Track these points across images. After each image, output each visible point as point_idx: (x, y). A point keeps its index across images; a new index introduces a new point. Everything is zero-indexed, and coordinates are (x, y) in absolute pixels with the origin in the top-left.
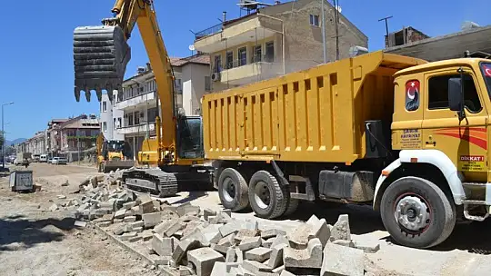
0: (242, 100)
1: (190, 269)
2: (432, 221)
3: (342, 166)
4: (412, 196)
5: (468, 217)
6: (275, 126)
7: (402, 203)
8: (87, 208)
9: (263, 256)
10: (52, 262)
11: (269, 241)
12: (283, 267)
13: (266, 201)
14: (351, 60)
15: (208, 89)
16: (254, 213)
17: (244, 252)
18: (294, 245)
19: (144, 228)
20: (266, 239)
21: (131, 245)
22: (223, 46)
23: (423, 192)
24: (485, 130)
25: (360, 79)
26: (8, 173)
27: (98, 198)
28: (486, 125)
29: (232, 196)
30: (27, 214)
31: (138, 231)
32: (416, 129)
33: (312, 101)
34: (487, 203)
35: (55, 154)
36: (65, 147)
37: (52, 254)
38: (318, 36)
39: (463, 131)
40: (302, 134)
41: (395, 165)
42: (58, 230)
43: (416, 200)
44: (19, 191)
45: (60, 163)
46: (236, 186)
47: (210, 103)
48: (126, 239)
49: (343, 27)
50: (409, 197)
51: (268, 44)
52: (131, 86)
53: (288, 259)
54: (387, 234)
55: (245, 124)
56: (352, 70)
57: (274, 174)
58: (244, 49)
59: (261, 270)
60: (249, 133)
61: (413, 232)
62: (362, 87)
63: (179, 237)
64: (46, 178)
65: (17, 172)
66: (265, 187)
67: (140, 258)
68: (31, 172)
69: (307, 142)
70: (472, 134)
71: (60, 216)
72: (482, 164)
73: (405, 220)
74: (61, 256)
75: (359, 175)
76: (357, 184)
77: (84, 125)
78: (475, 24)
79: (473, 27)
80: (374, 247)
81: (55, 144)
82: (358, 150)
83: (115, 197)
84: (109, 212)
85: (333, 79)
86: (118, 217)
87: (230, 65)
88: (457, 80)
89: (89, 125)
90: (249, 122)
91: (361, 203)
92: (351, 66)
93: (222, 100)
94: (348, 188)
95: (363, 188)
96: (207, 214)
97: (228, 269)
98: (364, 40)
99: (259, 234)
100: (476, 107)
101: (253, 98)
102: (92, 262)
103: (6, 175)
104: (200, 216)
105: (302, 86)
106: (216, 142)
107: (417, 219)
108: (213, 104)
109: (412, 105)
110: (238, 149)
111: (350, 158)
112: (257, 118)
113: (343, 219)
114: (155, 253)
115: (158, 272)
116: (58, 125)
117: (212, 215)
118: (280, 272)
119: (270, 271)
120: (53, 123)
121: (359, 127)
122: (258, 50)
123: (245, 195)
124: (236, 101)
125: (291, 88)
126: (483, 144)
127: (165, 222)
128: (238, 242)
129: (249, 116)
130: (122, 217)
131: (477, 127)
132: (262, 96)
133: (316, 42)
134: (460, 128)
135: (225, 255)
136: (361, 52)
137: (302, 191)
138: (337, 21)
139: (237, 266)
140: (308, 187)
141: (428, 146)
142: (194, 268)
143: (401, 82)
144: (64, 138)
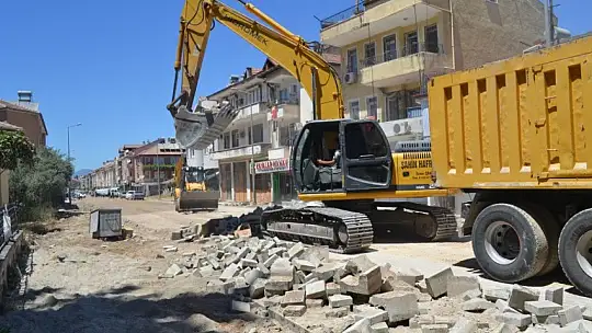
22: (364, 34)
26: (77, 211)
35: (128, 187)
36: (140, 178)
38: (495, 17)
45: (137, 198)
51: (427, 29)
58: (393, 38)
77: (162, 150)
81: (128, 174)
87: (370, 63)
89: (168, 150)
116: (131, 152)
120: (125, 149)
122: (412, 37)
133: (496, 26)
144: (139, 167)
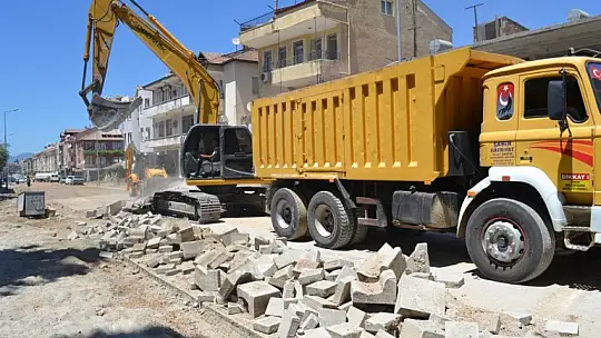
0: (300, 106)
1: (240, 306)
2: (527, 251)
3: (420, 186)
4: (504, 221)
5: (570, 246)
6: (339, 137)
7: (491, 230)
8: (113, 236)
9: (327, 290)
10: (76, 299)
11: (333, 273)
12: (351, 303)
13: (327, 228)
14: (432, 57)
15: (256, 92)
16: (314, 242)
17: (304, 286)
18: (363, 278)
19: (183, 260)
20: (329, 271)
22: (274, 39)
23: (516, 217)
24: (591, 143)
25: (442, 81)
26: (13, 195)
27: (126, 224)
28: (593, 137)
29: (288, 222)
30: (40, 243)
31: (176, 263)
32: (510, 142)
33: (384, 108)
34: (592, 229)
35: (69, 172)
36: (81, 163)
37: (76, 289)
38: (391, 28)
39: (564, 144)
40: (372, 147)
41: (483, 184)
42: (80, 262)
43: (508, 226)
44: (28, 217)
45: (76, 183)
46: (293, 210)
47: (260, 110)
48: (162, 272)
49: (422, 16)
50: (500, 223)
51: (329, 37)
52: (161, 88)
53: (356, 294)
54: (473, 266)
55: (303, 136)
56: (432, 71)
57: (339, 195)
58: (301, 43)
59: (325, 306)
60: (308, 146)
61: (504, 264)
62: (445, 91)
63: (225, 270)
64: (61, 201)
65: (26, 194)
66: (327, 211)
67: (179, 293)
68: (43, 194)
69: (379, 158)
70: (576, 148)
71: (82, 246)
72: (587, 184)
73: (495, 250)
74: (87, 291)
75: (441, 196)
76: (438, 207)
77: (104, 136)
78: (584, 13)
79: (582, 16)
80: (457, 281)
81: (69, 159)
82: (439, 166)
83: (146, 223)
84: (140, 241)
85: (411, 81)
86: (151, 247)
87: (282, 64)
88: (559, 83)
89: (110, 136)
90: (308, 132)
91: (443, 230)
92: (432, 65)
93: (276, 106)
94: (427, 211)
95: (446, 211)
96: (258, 242)
97: (286, 305)
98: (447, 32)
99: (321, 265)
100: (581, 116)
101: (314, 104)
102: (124, 298)
103: (10, 198)
104: (249, 246)
105: (372, 89)
106: (268, 158)
107: (509, 249)
108: (264, 110)
109: (505, 113)
110: (295, 166)
111: (429, 176)
112: (318, 128)
113: (421, 248)
114: (198, 288)
115: (202, 310)
116: (71, 136)
117: (264, 243)
118: (347, 309)
119: (335, 308)
120: (66, 134)
121: (441, 139)
122: (317, 44)
124: (293, 108)
125: (359, 92)
126: (588, 160)
127: (208, 252)
128: (296, 275)
129: (308, 125)
130: (156, 247)
131: (582, 140)
132: (324, 102)
133: (388, 35)
134: (561, 140)
135: (281, 290)
136: (443, 48)
137: (372, 215)
138: (415, 8)
139: (296, 302)
140: (379, 211)
141: (522, 162)
142: (246, 305)
143: (491, 85)
144: (80, 155)
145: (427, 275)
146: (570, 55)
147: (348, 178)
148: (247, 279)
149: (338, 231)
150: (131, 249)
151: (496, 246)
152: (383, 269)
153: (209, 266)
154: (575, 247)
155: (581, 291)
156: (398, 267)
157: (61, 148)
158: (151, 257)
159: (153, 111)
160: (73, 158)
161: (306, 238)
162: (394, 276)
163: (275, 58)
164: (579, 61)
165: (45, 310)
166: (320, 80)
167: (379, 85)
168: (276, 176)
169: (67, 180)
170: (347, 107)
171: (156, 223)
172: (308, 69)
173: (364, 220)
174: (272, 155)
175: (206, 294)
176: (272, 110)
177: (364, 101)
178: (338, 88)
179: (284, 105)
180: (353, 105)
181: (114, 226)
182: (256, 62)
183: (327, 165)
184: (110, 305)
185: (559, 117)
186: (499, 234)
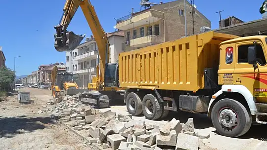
0: (140, 56)
1: (108, 145)
2: (239, 123)
3: (191, 93)
4: (228, 109)
5: (258, 122)
6: (156, 70)
7: (222, 113)
8: (57, 112)
9: (146, 139)
10: (38, 140)
11: (150, 131)
12: (156, 145)
13: (151, 110)
14: (197, 36)
15: (123, 50)
16: (145, 117)
17: (136, 137)
18: (162, 134)
19: (86, 123)
20: (148, 130)
21: (79, 132)
22: (131, 26)
23: (234, 107)
25: (201, 46)
26: (17, 93)
27: (63, 107)
29: (134, 107)
30: (26, 115)
31: (83, 125)
32: (231, 74)
33: (176, 57)
35: (42, 84)
36: (47, 80)
37: (38, 136)
38: (183, 22)
39: (256, 75)
40: (170, 75)
41: (219, 93)
42: (41, 124)
43: (230, 111)
44: (22, 103)
45: (45, 89)
46: (136, 102)
47: (122, 57)
48: (76, 129)
49: (197, 16)
51: (156, 26)
52: (82, 48)
53: (159, 141)
54: (214, 129)
55: (141, 69)
56: (197, 42)
57: (156, 96)
58: (143, 28)
59: (144, 146)
60: (143, 74)
61: (228, 129)
62: (203, 50)
63: (104, 128)
64: (37, 96)
65: (21, 93)
66: (151, 103)
67: (83, 139)
68: (29, 93)
69: (173, 80)
70: (261, 77)
71: (43, 116)
72: (266, 93)
73: (224, 122)
74: (42, 136)
75: (201, 98)
76: (199, 103)
80: (207, 136)
81: (42, 78)
82: (200, 84)
83: (71, 107)
84: (68, 115)
85: (187, 46)
86: (73, 118)
87: (135, 37)
88: (253, 48)
89: (60, 68)
90: (143, 68)
91: (202, 113)
92: (197, 39)
93: (129, 56)
94: (194, 105)
95: (203, 105)
96: (119, 116)
97: (128, 145)
98: (209, 23)
100: (263, 63)
101: (145, 55)
102: (58, 140)
103: (16, 95)
104: (115, 118)
105: (171, 49)
106: (126, 79)
107: (231, 122)
108: (124, 58)
109: (229, 61)
110: (137, 82)
111: (195, 89)
112: (147, 66)
113: (190, 121)
114: (91, 136)
115: (92, 146)
116: (43, 68)
117: (122, 117)
118: (154, 148)
119: (149, 147)
120: (41, 67)
121: (201, 73)
122: (150, 28)
123: (141, 107)
124: (136, 57)
125: (165, 50)
127: (97, 120)
128: (133, 131)
129: (143, 65)
130: (75, 117)
131: (265, 73)
132: (150, 54)
133: (182, 25)
134: (254, 73)
135: (126, 138)
136: (206, 30)
137: (170, 105)
138: (193, 13)
139: (132, 144)
140: (174, 104)
141: (237, 83)
142: (110, 144)
143: (223, 48)
144: (47, 75)
145: (192, 133)
146: (258, 35)
147: (160, 88)
148: (112, 133)
149: (155, 112)
150: (64, 118)
151: (225, 120)
152: (171, 130)
153: (96, 127)
154: (261, 122)
155: (264, 141)
156: (178, 129)
157: (39, 73)
158: (72, 122)
159: (78, 57)
160: (44, 77)
161: (141, 115)
162: (175, 133)
163: (132, 35)
164: (262, 37)
165: (24, 144)
166: (151, 44)
167: (174, 48)
168: (129, 87)
169: (41, 87)
170: (160, 57)
171: (76, 107)
172: (146, 39)
173: (167, 108)
174: (127, 78)
175: (94, 139)
176: (127, 57)
177: (167, 54)
178: (156, 48)
179: (133, 55)
180: (163, 57)
181: (58, 108)
182: (123, 36)
183: (151, 82)
184: (52, 143)
185: (253, 63)
186: (226, 115)
